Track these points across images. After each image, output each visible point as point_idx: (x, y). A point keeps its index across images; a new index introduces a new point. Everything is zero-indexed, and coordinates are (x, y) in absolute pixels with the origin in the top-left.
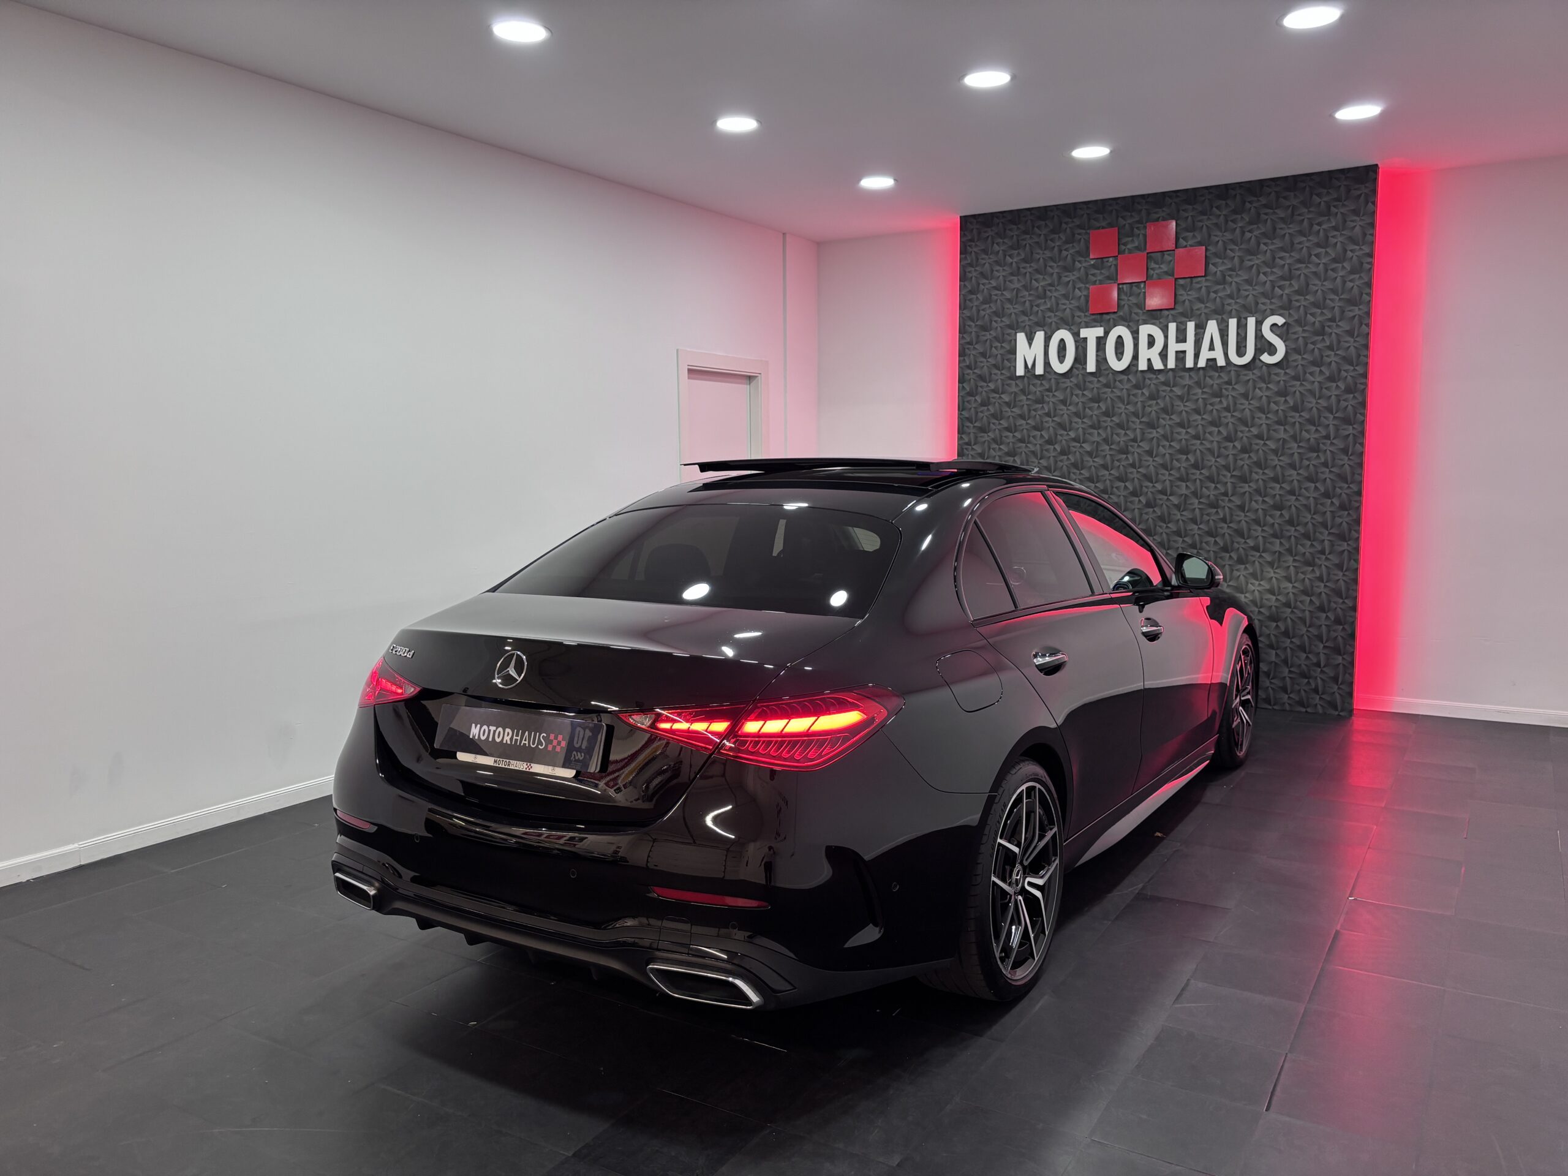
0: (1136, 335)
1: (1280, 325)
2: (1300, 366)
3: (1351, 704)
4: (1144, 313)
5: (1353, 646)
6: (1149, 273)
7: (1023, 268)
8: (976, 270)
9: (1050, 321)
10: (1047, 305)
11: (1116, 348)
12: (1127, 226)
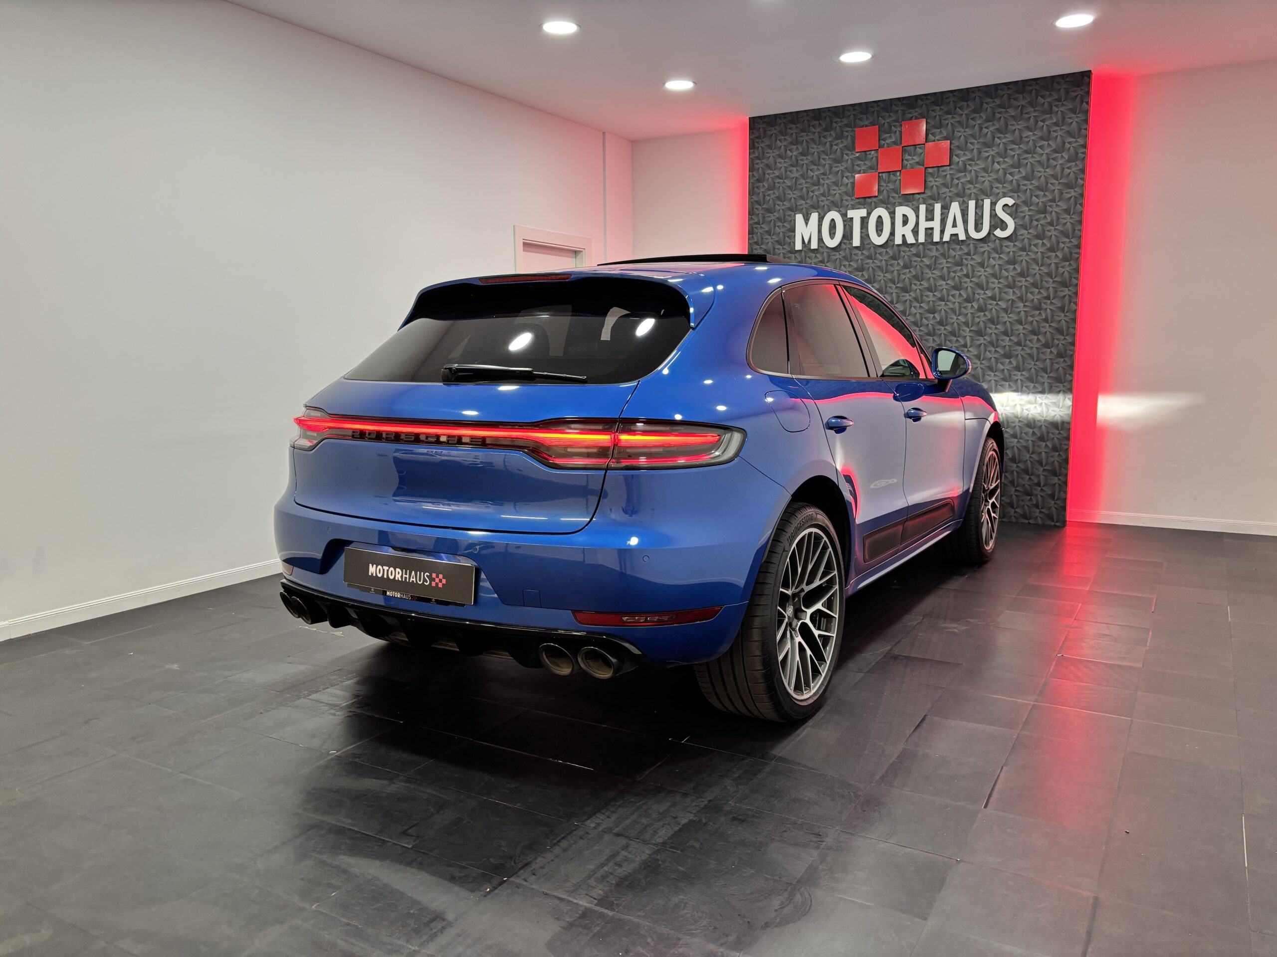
0: (893, 215)
1: (1010, 205)
2: (1026, 240)
3: (1064, 516)
4: (899, 197)
5: (1066, 469)
6: (904, 164)
7: (802, 160)
8: (762, 162)
9: (822, 204)
10: (820, 190)
11: (877, 227)
12: (886, 124)
